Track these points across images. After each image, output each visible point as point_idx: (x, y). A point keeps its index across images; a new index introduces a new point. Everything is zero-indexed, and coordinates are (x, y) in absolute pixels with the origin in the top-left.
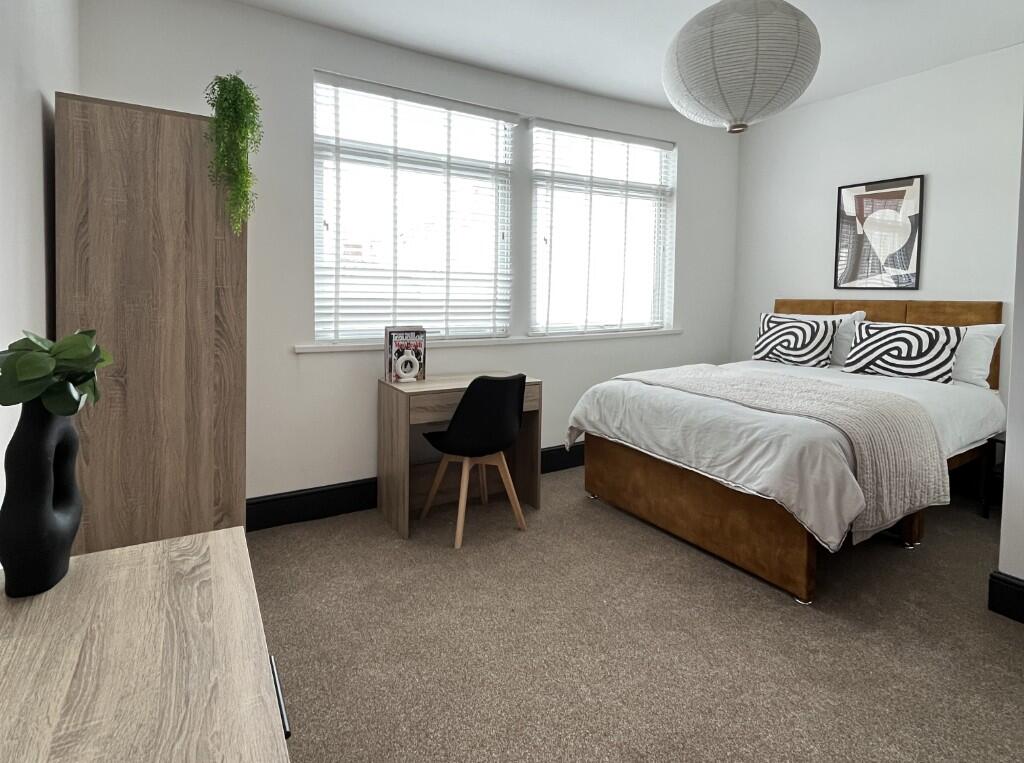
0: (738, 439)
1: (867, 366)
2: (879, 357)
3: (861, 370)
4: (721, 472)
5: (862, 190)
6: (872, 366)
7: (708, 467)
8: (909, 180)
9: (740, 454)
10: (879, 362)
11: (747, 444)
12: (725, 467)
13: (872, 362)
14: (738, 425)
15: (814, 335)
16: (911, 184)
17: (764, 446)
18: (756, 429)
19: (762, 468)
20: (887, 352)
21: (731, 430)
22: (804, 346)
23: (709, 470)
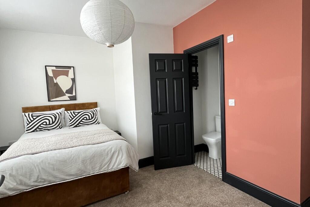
0: (107, 154)
1: (78, 124)
2: (81, 121)
3: (76, 126)
4: (105, 168)
5: (54, 68)
6: (79, 124)
7: (99, 170)
8: (70, 67)
9: (110, 159)
10: (81, 122)
11: (111, 155)
12: (106, 166)
13: (79, 123)
14: (105, 150)
15: (56, 118)
16: (71, 69)
17: (117, 152)
18: (111, 148)
19: (121, 159)
20: (83, 119)
21: (103, 153)
22: (53, 123)
23: (100, 171)
